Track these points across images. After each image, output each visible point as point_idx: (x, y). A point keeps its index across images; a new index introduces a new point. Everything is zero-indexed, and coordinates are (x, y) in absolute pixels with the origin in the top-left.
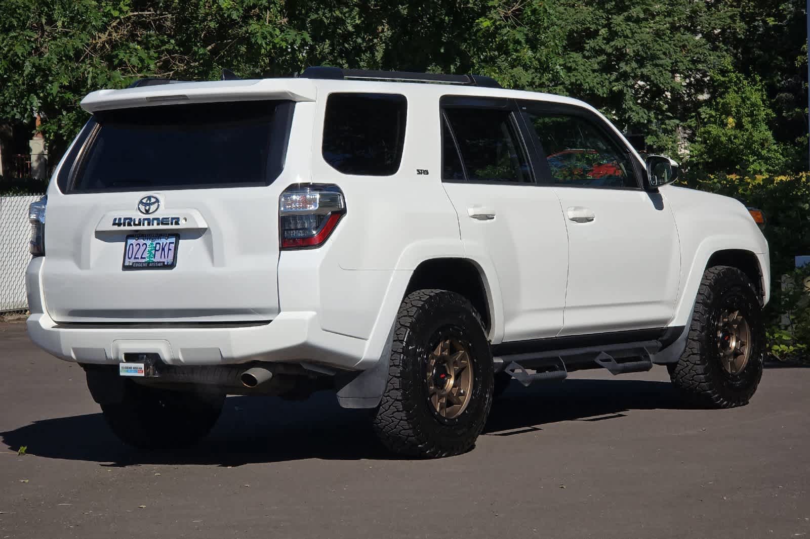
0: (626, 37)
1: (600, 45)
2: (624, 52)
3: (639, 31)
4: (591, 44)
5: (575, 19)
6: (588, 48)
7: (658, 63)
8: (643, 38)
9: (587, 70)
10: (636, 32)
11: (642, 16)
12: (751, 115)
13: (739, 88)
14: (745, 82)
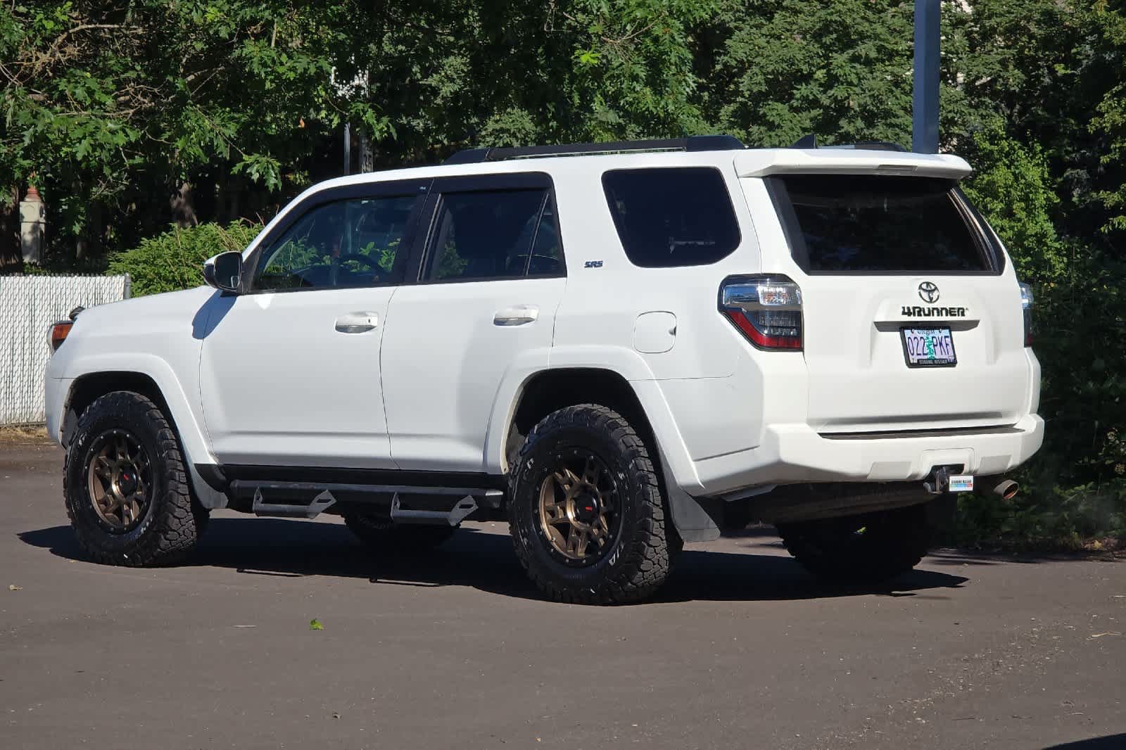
0: (850, 84)
1: (814, 93)
2: (846, 105)
3: (869, 76)
4: (803, 90)
5: (780, 55)
6: (798, 96)
7: (892, 122)
8: (874, 86)
9: (796, 129)
10: (864, 78)
11: (873, 54)
12: (1026, 199)
13: (1012, 162)
14: (1021, 152)
